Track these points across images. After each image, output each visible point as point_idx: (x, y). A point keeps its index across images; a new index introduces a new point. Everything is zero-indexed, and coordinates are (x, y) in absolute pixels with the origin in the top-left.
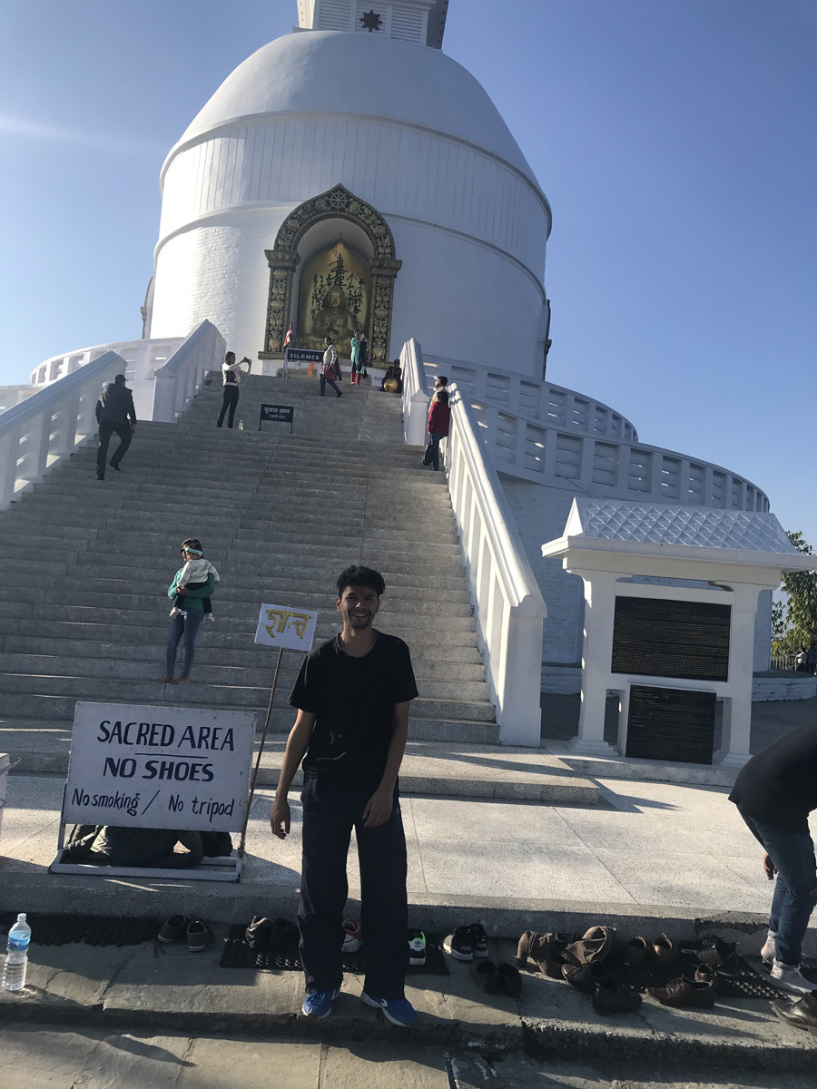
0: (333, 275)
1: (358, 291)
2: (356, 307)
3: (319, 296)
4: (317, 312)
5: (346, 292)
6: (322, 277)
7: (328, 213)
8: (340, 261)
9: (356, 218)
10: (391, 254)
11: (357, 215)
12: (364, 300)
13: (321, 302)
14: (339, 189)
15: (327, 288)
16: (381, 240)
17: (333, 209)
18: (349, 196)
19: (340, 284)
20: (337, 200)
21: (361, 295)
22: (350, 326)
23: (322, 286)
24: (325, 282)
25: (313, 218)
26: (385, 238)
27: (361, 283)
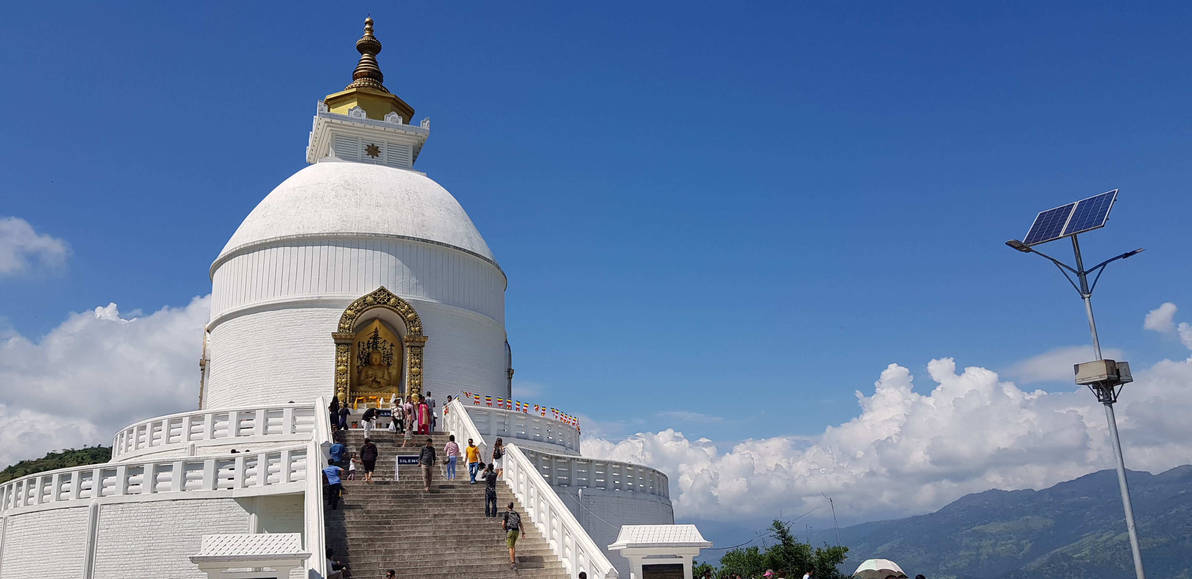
0: (371, 341)
1: (390, 351)
2: (388, 362)
3: (362, 356)
4: (360, 367)
5: (382, 352)
6: (363, 343)
7: (375, 306)
8: (376, 331)
9: (395, 309)
10: (420, 332)
11: (395, 307)
12: (395, 358)
13: (363, 360)
14: (382, 290)
15: (367, 350)
16: (413, 323)
17: (379, 303)
18: (389, 294)
19: (376, 347)
20: (382, 296)
21: (392, 354)
22: (386, 377)
23: (364, 349)
24: (366, 346)
25: (365, 309)
26: (415, 321)
27: (392, 345)
